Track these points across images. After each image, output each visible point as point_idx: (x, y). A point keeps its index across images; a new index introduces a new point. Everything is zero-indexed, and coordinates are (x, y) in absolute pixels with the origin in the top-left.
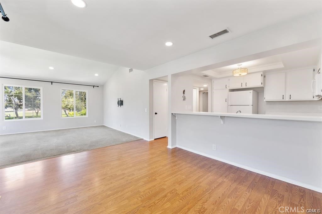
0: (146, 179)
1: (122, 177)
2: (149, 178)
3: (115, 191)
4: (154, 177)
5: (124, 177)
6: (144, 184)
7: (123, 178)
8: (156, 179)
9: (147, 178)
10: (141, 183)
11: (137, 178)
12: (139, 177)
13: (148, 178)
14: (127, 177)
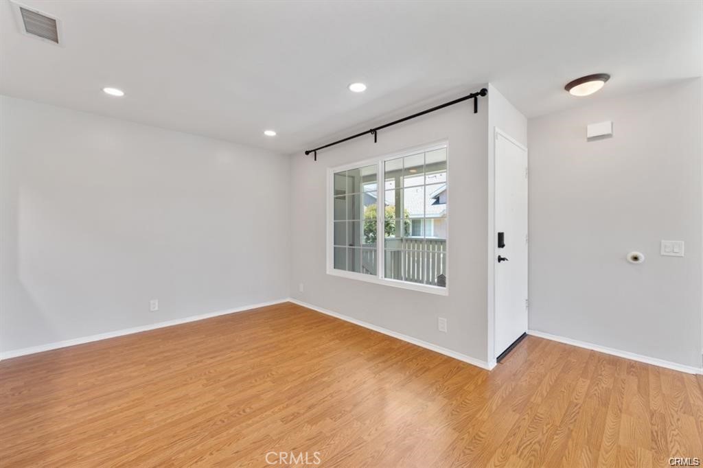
0: (252, 407)
1: (314, 411)
2: (244, 411)
3: (316, 382)
4: (231, 412)
5: (307, 411)
6: (263, 394)
7: (310, 408)
8: (228, 406)
9: (250, 408)
10: (269, 396)
11: (276, 409)
12: (269, 413)
13: (248, 410)
14: (302, 411)
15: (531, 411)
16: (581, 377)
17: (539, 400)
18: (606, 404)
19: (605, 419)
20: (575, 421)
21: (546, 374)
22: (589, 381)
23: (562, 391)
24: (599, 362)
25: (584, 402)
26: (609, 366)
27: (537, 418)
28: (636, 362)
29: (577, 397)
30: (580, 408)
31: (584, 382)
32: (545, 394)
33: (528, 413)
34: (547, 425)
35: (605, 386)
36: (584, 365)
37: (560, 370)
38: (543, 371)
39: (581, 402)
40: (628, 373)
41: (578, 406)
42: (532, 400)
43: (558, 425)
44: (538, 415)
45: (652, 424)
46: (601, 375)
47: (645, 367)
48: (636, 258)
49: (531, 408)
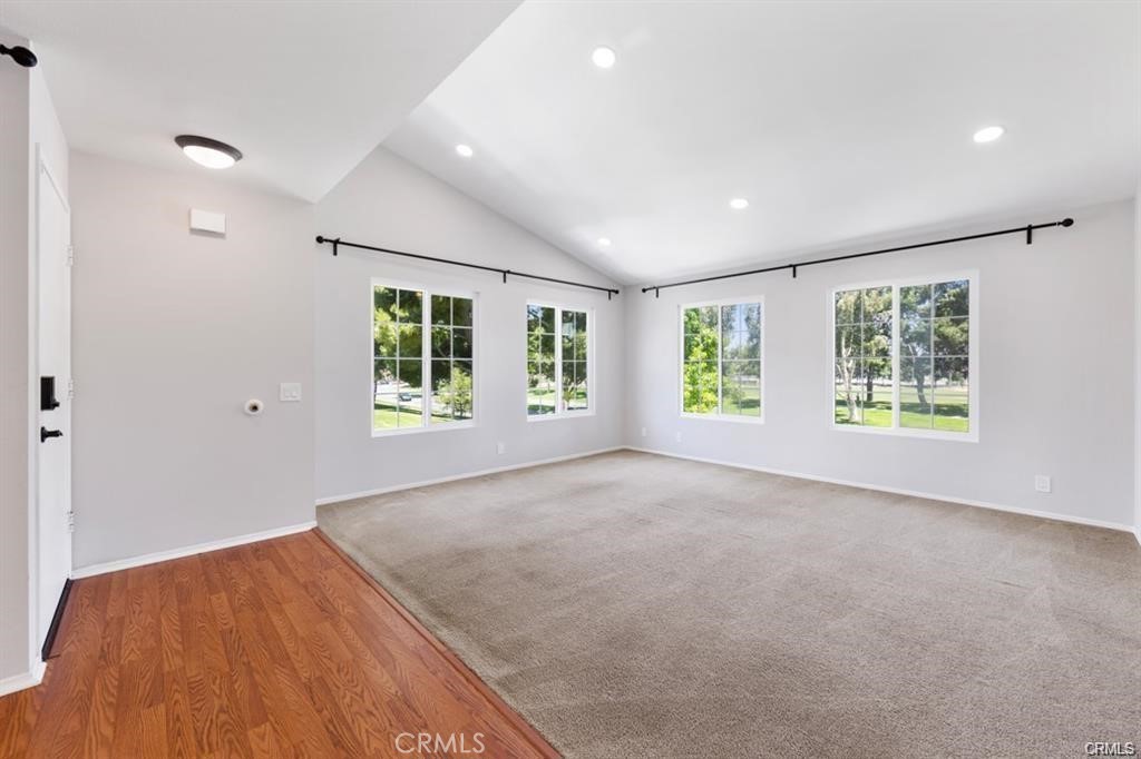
15: (178, 684)
16: (211, 594)
17: (178, 661)
18: (261, 607)
19: (271, 622)
20: (244, 649)
21: (159, 621)
22: (223, 594)
23: (200, 628)
24: (218, 563)
25: (237, 622)
26: (234, 562)
27: (193, 685)
28: (256, 543)
29: (225, 622)
30: (237, 631)
31: (218, 599)
32: (180, 647)
33: (176, 690)
34: (214, 683)
35: (245, 589)
36: (203, 578)
37: (176, 603)
38: (149, 619)
39: (233, 623)
40: (258, 559)
41: (234, 631)
42: (166, 668)
43: (227, 670)
44: (192, 680)
45: (312, 597)
46: (232, 578)
47: (268, 544)
48: (255, 408)
49: (174, 680)
